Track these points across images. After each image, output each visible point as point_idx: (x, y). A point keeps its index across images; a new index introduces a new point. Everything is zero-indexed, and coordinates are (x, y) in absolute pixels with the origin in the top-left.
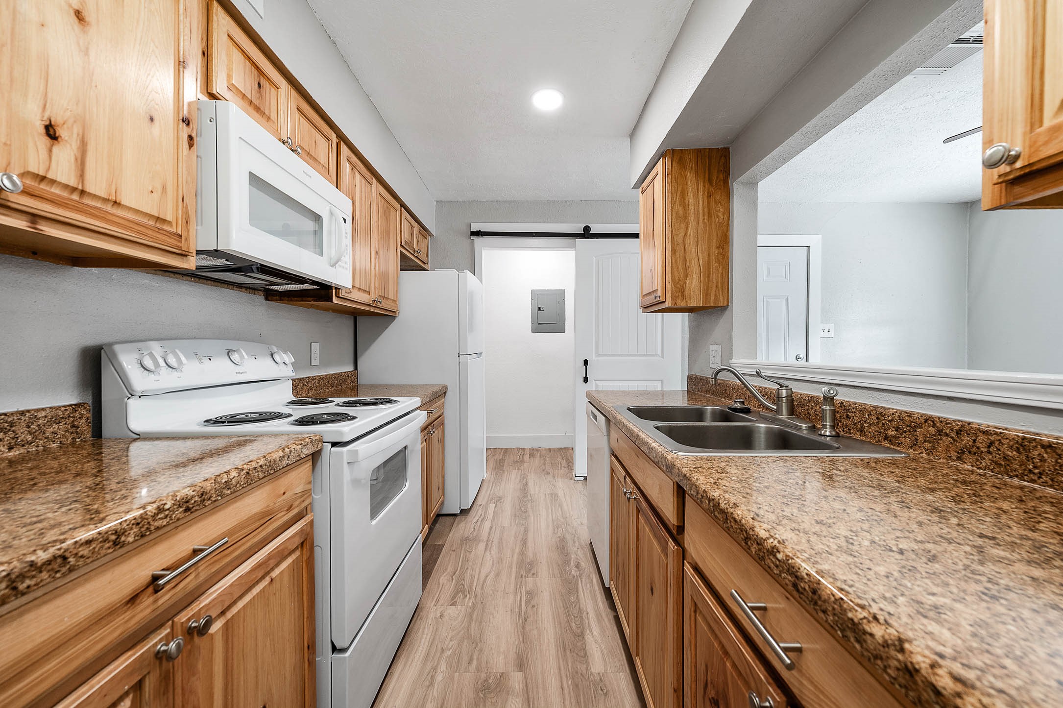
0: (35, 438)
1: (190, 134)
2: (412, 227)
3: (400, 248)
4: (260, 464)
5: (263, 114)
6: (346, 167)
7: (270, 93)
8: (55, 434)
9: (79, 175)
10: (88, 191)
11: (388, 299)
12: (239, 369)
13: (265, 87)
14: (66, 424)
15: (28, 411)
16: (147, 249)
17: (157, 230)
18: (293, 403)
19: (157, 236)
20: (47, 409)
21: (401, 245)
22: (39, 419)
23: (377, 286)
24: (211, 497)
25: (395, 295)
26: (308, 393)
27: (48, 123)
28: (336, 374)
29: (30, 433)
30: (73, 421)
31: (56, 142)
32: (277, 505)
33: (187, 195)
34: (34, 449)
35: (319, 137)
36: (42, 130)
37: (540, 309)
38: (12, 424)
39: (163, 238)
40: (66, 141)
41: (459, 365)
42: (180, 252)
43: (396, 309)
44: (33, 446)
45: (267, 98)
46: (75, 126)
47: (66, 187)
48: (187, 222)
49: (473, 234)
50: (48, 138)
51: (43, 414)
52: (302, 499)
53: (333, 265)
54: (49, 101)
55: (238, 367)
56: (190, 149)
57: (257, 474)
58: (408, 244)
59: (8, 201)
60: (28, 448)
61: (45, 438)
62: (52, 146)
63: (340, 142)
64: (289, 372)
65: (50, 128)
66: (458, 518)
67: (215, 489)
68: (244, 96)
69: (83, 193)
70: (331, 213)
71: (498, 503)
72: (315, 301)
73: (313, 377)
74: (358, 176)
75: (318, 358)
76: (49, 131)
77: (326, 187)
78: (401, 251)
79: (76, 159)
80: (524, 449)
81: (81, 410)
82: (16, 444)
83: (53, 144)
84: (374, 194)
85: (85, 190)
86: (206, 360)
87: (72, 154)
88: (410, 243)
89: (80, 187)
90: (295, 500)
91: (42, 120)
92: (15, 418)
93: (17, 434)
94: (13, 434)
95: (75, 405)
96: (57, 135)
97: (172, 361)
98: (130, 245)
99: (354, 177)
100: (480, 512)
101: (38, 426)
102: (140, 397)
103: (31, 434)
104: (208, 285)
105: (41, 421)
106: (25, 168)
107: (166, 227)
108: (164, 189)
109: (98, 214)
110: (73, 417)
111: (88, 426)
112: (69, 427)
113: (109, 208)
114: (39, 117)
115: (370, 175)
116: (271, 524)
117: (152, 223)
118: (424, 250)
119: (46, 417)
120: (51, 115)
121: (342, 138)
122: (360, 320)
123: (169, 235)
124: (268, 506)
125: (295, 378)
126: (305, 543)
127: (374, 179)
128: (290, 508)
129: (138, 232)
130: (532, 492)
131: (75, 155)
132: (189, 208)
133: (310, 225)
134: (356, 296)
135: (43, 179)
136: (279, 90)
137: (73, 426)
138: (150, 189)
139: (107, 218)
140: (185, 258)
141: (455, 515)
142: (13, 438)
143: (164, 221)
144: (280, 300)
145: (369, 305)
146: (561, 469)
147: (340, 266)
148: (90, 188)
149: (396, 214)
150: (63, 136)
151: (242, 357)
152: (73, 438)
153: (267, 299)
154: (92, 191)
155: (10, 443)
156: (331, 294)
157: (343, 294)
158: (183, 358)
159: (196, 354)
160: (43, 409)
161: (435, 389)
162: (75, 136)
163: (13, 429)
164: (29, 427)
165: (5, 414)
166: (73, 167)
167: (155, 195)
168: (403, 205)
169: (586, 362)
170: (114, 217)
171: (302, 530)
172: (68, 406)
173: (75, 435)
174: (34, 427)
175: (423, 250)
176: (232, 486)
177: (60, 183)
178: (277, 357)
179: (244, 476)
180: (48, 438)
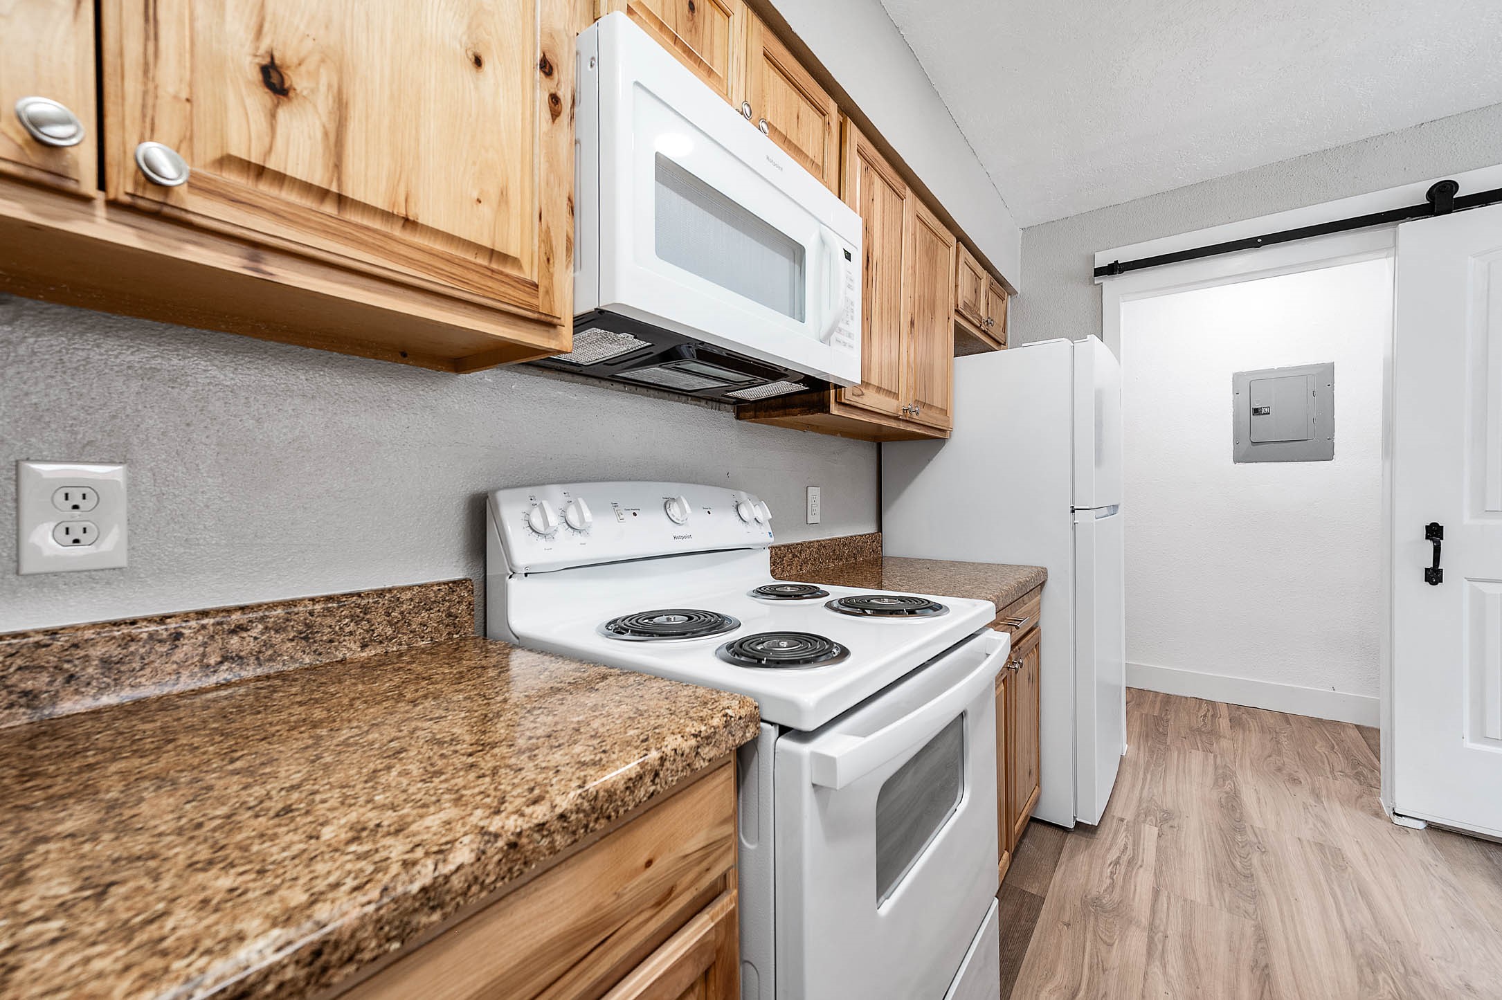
0: (397, 631)
1: (553, 91)
2: (978, 278)
3: (954, 316)
4: (558, 811)
5: (699, 62)
6: (855, 165)
7: (712, 22)
8: (424, 626)
9: (331, 165)
10: (351, 196)
11: (931, 406)
12: (680, 531)
13: (702, 9)
14: (439, 611)
15: (390, 590)
16: (479, 313)
17: (489, 273)
18: (762, 592)
19: (490, 284)
20: (415, 589)
21: (957, 311)
22: (402, 603)
23: (912, 382)
24: (359, 950)
25: (946, 399)
26: (801, 569)
27: (266, 61)
28: (847, 538)
29: (390, 623)
30: (449, 607)
31: (285, 99)
32: (626, 898)
33: (548, 210)
34: (395, 649)
35: (805, 107)
36: (256, 76)
37: (1257, 411)
38: (366, 610)
39: (503, 289)
40: (305, 97)
41: (1074, 529)
42: (535, 316)
43: (946, 424)
44: (393, 644)
45: (707, 31)
46: (322, 70)
47: (307, 188)
48: (548, 260)
49: (1099, 272)
50: (267, 90)
51: (409, 595)
52: (705, 864)
53: (826, 339)
54: (268, 18)
55: (678, 527)
56: (554, 120)
57: (545, 842)
58: (970, 308)
59: (186, 211)
60: (388, 646)
61: (411, 632)
62: (277, 106)
63: (845, 120)
64: (763, 536)
65: (271, 71)
66: (1070, 840)
67: (379, 920)
68: (662, 26)
69: (341, 200)
70: (823, 242)
71: (1165, 827)
72: (803, 413)
73: (810, 542)
74: (878, 181)
75: (818, 512)
76: (270, 77)
77: (818, 194)
78: (956, 324)
79: (326, 134)
80: (1212, 704)
81: (461, 590)
82: (371, 641)
83: (279, 103)
84: (908, 217)
85: (344, 194)
86: (628, 516)
87: (318, 123)
88: (973, 307)
89: (334, 189)
90: (682, 872)
91: (256, 56)
92: (371, 601)
93: (372, 625)
94: (368, 626)
95: (454, 582)
96: (287, 85)
98: (444, 304)
99: (871, 183)
100: (1121, 840)
101: (402, 613)
102: (526, 575)
103: (391, 626)
104: (649, 396)
105: (405, 606)
106: (222, 147)
107: (509, 270)
108: (503, 195)
109: (371, 240)
110: (449, 601)
111: (469, 614)
112: (444, 615)
113: (397, 231)
114: (248, 47)
115: (900, 180)
116: (605, 953)
117: (482, 261)
118: (998, 320)
119: (412, 600)
120: (274, 45)
121: (849, 111)
122: (886, 447)
123: (513, 283)
124: (596, 908)
125: (774, 545)
126: (712, 971)
127: (907, 188)
128: (668, 896)
129: (451, 277)
130: (1258, 824)
131: (324, 127)
132: (552, 234)
133: (781, 264)
134: (871, 400)
135: (260, 172)
136: (731, 18)
137: (449, 615)
138: (475, 195)
139: (387, 247)
140: (552, 330)
141: (1065, 829)
142: (368, 631)
143: (504, 258)
144: (755, 417)
145: (896, 418)
146: (1335, 778)
147: (838, 341)
148: (353, 191)
149: (948, 255)
150: (299, 89)
151: (683, 511)
152: (449, 634)
153: (738, 418)
154: (359, 197)
155: (363, 639)
156: (826, 400)
157: (848, 397)
159: (615, 505)
160: (410, 588)
161: (1023, 577)
162: (323, 88)
163: (368, 616)
164: (388, 615)
165: (359, 595)
166: (320, 149)
167: (486, 210)
168: (962, 239)
169: (1434, 532)
170: (401, 247)
171: (701, 946)
172: (444, 584)
173: (451, 629)
174: (396, 614)
175: (996, 319)
176: (448, 898)
177: (294, 181)
178: (744, 511)
179: (497, 858)
180: (415, 632)
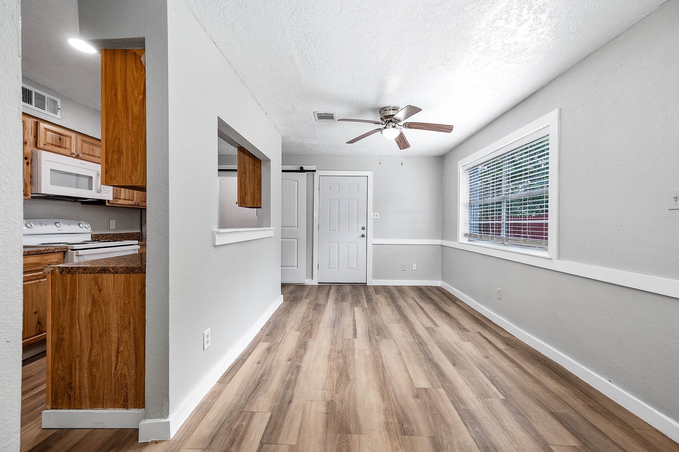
97: (28, 225)
158: (33, 225)
